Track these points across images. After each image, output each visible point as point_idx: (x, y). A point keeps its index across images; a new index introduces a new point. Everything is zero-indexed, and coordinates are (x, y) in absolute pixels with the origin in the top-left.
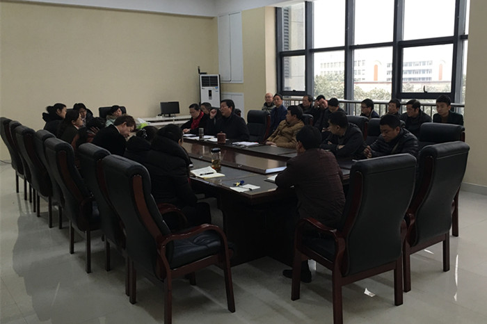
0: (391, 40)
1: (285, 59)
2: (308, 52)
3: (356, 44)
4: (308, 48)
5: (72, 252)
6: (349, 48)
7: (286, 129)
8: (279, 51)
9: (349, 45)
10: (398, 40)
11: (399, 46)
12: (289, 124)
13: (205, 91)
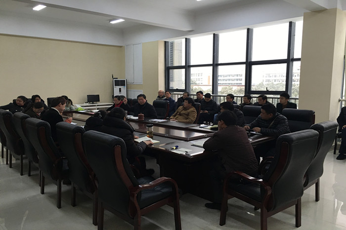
0: (245, 61)
1: (171, 71)
2: (187, 67)
3: (219, 63)
4: (187, 65)
6: (215, 65)
7: (183, 112)
8: (167, 66)
9: (215, 63)
10: (249, 61)
11: (249, 64)
12: (185, 109)
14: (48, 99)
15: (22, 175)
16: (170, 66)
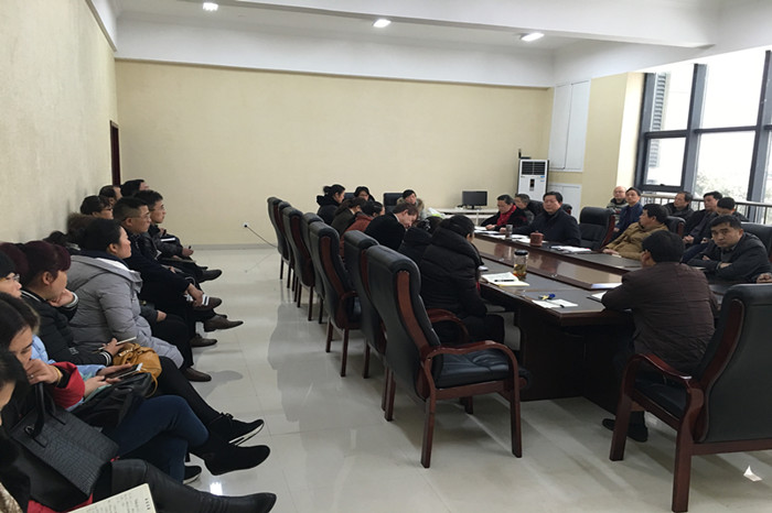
1: (653, 142)
2: (691, 134)
4: (693, 128)
5: (328, 351)
6: (763, 128)
8: (644, 131)
9: (763, 124)
13: (525, 180)
14: (385, 195)
15: (310, 320)
16: (651, 130)
